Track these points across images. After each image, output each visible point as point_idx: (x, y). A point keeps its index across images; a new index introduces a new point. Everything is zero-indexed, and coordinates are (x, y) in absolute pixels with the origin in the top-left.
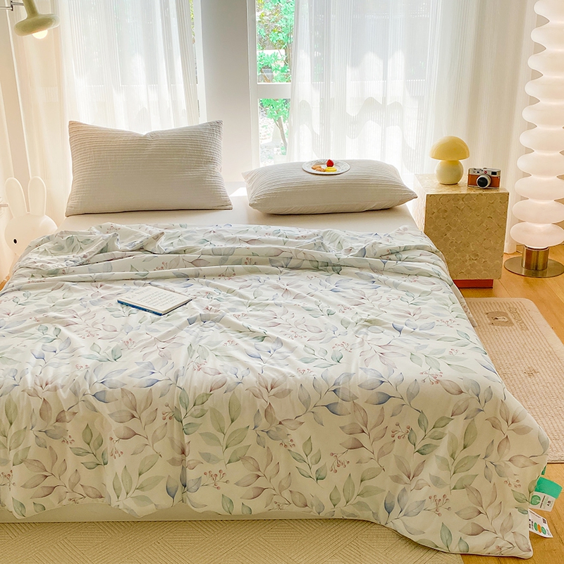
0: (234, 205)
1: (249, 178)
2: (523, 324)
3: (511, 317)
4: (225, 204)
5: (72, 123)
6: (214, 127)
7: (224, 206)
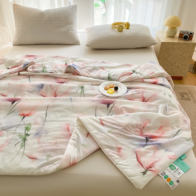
0: (81, 43)
1: (88, 31)
2: (194, 100)
3: (189, 96)
4: (77, 42)
5: (14, 5)
6: (74, 8)
7: (76, 43)
